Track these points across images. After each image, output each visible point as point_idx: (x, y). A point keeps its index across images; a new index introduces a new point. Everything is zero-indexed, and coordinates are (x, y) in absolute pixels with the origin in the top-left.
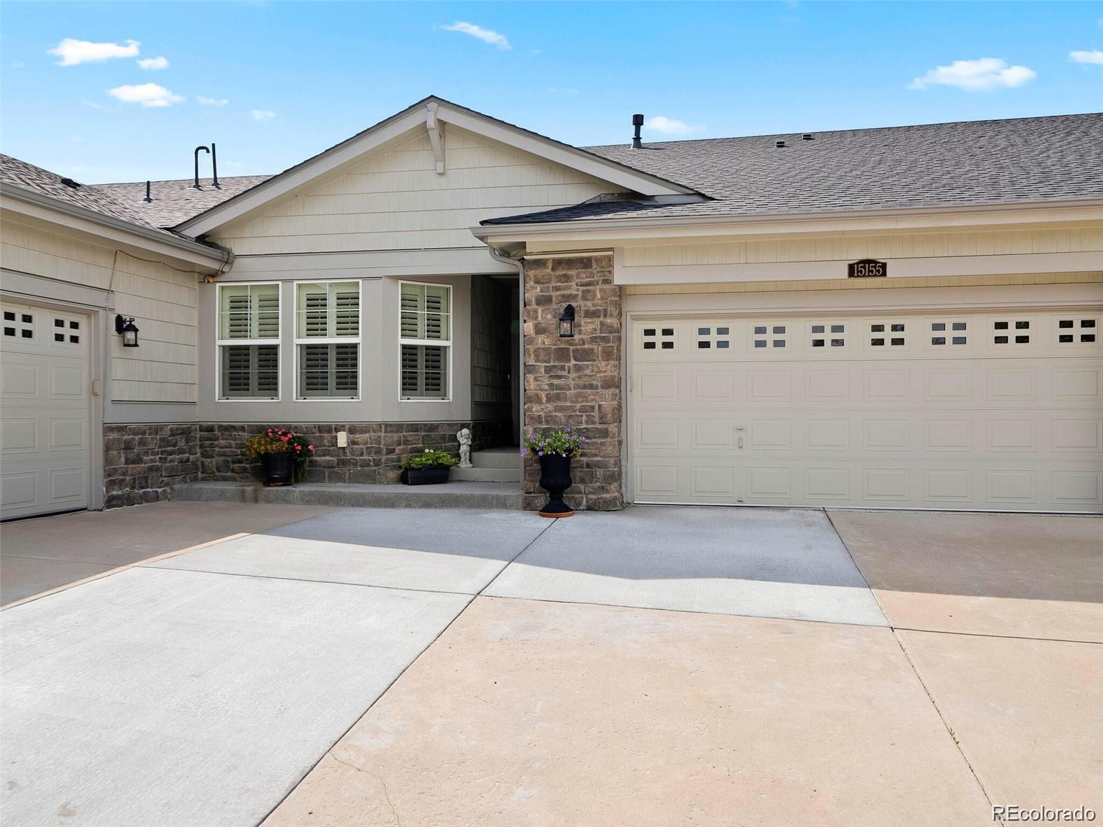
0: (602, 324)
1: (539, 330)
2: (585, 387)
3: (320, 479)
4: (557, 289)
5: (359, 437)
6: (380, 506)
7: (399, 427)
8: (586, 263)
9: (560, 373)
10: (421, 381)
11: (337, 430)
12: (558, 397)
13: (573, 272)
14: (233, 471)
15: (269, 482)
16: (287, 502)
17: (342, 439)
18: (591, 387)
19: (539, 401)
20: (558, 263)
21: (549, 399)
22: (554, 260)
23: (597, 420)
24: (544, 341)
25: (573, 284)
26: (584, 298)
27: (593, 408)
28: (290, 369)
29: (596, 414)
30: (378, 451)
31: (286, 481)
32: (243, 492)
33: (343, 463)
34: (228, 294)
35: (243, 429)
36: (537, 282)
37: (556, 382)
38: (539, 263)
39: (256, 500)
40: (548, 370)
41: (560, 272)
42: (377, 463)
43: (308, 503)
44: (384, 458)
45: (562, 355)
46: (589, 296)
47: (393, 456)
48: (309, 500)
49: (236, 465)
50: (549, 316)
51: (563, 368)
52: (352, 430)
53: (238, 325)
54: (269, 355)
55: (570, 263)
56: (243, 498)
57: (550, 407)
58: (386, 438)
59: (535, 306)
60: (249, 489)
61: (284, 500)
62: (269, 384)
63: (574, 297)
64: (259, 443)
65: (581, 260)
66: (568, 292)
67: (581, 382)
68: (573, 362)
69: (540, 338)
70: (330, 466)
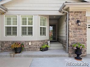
0: (84, 23)
1: (72, 24)
2: (80, 35)
3: (25, 51)
4: (75, 17)
5: (33, 43)
6: (41, 57)
7: (39, 41)
8: (81, 12)
9: (76, 32)
10: (42, 33)
11: (29, 42)
12: (75, 36)
13: (78, 14)
14: (8, 50)
15: (16, 53)
16: (21, 57)
17: (30, 44)
18: (82, 35)
19: (72, 37)
20: (75, 12)
21: (74, 37)
22: (75, 11)
23: (83, 41)
24: (73, 26)
25: (78, 16)
26: (80, 19)
27: (82, 38)
28: (19, 31)
29: (82, 40)
30: (37, 46)
31: (20, 52)
32: (11, 55)
33: (30, 48)
34: (6, 17)
35: (10, 42)
36: (72, 16)
37: (75, 34)
38: (72, 12)
39: (14, 57)
40: (73, 32)
41: (76, 14)
42: (36, 48)
43: (25, 57)
44: (38, 47)
45: (76, 29)
46: (81, 18)
47: (39, 46)
48: (25, 56)
49: (8, 49)
50: (74, 22)
51: (76, 31)
52: (32, 42)
53: (9, 23)
54: (15, 28)
55: (78, 12)
56: (11, 56)
57: (74, 38)
58: (38, 43)
59: (71, 20)
60: (12, 55)
61: (20, 56)
62: (15, 33)
63: (79, 18)
64: (15, 45)
65: (80, 12)
66: (77, 18)
67: (80, 34)
68: (78, 30)
69: (72, 26)
70: (27, 48)
